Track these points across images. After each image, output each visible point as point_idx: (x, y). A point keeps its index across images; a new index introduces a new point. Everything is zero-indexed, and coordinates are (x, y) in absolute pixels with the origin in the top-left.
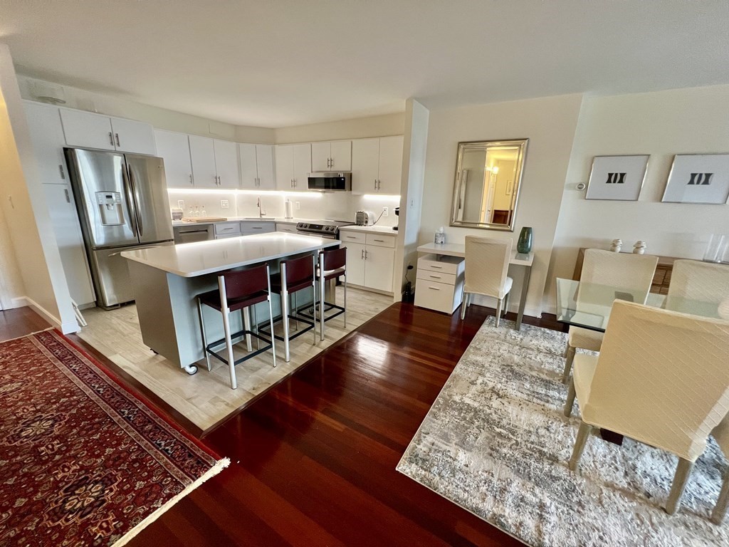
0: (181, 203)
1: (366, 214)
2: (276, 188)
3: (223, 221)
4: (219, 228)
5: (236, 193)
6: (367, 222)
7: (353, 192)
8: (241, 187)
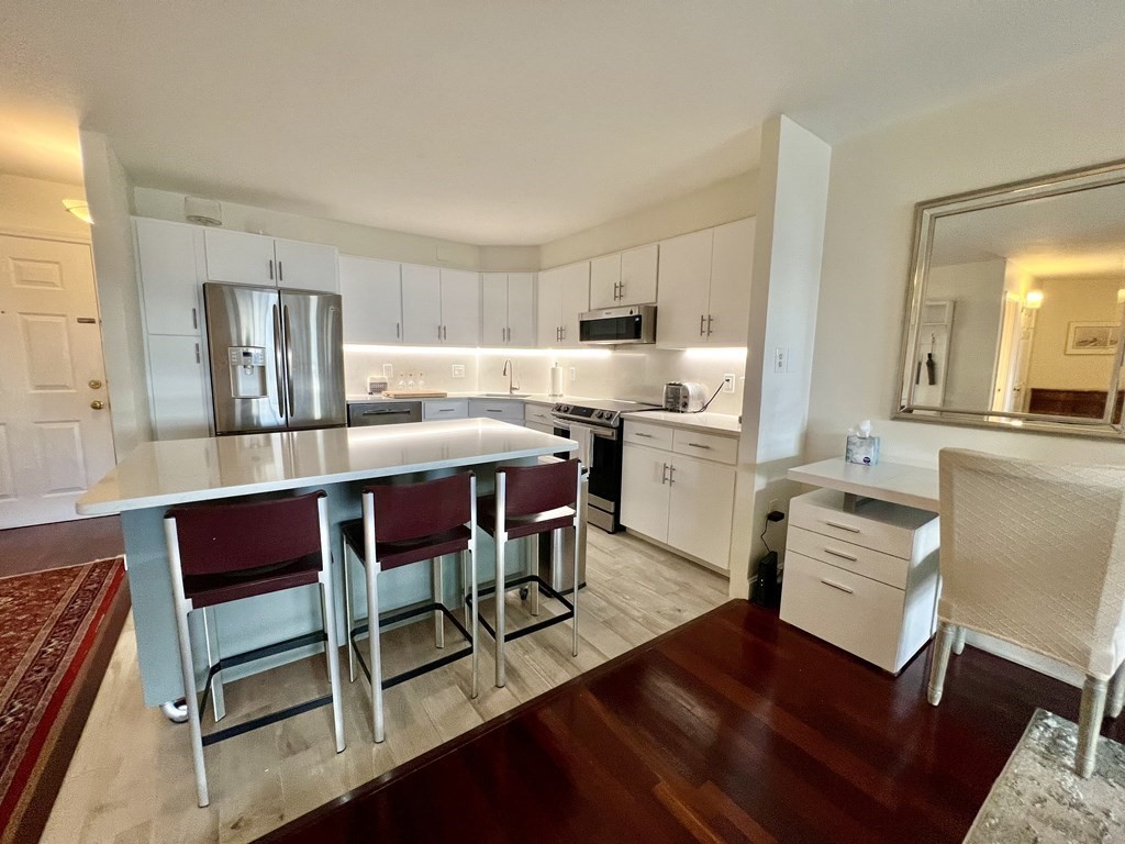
0: (388, 369)
1: (685, 389)
2: (536, 345)
3: (441, 397)
4: (429, 408)
5: (478, 355)
6: (685, 405)
7: (660, 344)
8: (483, 343)
